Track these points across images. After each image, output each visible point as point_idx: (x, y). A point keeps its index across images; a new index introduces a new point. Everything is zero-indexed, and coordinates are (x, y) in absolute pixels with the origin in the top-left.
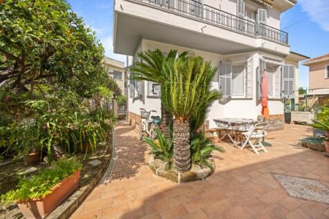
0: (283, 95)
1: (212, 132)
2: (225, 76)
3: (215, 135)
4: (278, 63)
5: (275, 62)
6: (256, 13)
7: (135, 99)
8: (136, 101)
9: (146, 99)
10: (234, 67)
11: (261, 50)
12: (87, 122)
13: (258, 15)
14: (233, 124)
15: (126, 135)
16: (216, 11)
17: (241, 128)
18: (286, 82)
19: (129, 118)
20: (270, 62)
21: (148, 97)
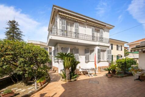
0: (108, 60)
1: (81, 72)
2: (87, 54)
3: (82, 73)
4: (106, 49)
5: (104, 49)
6: (99, 31)
7: (55, 62)
8: (56, 63)
9: (60, 63)
10: (91, 51)
11: (99, 46)
12: (42, 70)
13: (100, 32)
14: (85, 70)
15: (53, 74)
16: (84, 35)
17: (87, 71)
18: (108, 56)
19: (53, 68)
20: (103, 49)
21: (60, 62)
